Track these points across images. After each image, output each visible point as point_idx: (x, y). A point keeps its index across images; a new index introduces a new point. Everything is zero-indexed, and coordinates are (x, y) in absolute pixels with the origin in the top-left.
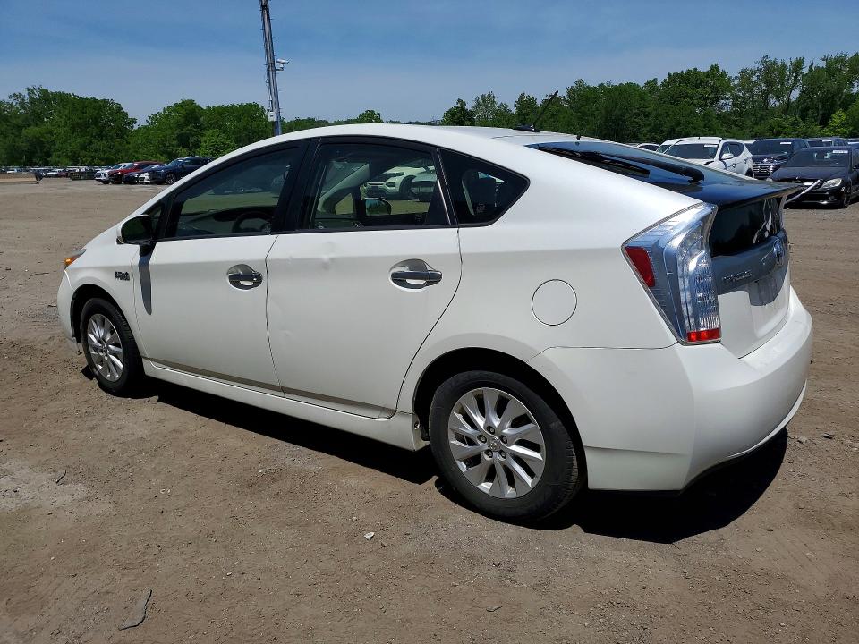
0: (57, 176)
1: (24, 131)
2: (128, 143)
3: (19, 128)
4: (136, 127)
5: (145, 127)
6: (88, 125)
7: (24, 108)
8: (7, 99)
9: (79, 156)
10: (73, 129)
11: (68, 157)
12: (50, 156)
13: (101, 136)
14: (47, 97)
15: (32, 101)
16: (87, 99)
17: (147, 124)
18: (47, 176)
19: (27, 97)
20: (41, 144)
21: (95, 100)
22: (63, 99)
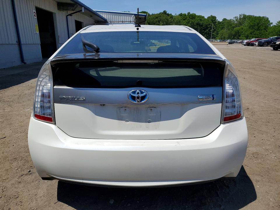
0: (239, 43)
1: (235, 28)
2: (267, 31)
3: (234, 27)
4: (272, 26)
5: (274, 26)
6: (254, 26)
7: (237, 21)
8: (233, 19)
9: (249, 36)
10: (250, 28)
11: (245, 37)
12: (240, 36)
13: (258, 29)
14: (245, 17)
15: (240, 19)
16: (257, 17)
17: (276, 24)
18: (237, 43)
19: (239, 17)
20: (239, 32)
21: (260, 17)
22: (250, 17)
